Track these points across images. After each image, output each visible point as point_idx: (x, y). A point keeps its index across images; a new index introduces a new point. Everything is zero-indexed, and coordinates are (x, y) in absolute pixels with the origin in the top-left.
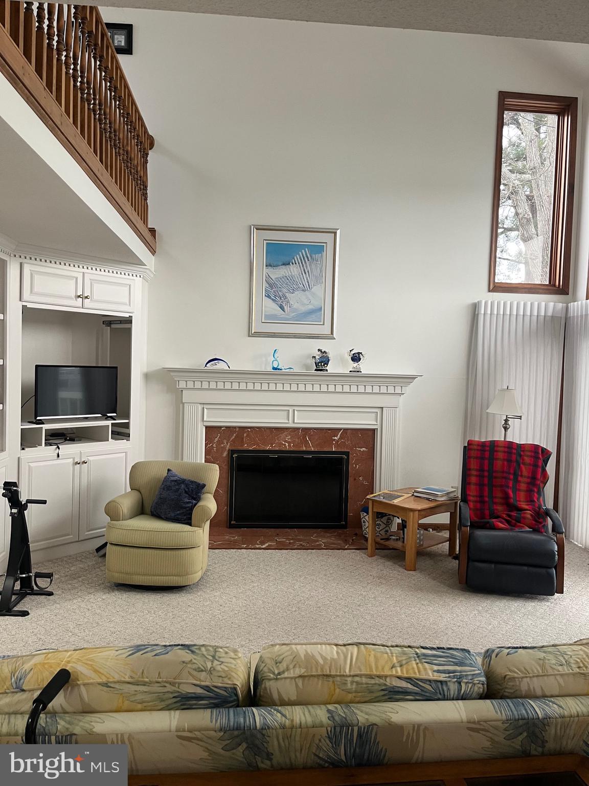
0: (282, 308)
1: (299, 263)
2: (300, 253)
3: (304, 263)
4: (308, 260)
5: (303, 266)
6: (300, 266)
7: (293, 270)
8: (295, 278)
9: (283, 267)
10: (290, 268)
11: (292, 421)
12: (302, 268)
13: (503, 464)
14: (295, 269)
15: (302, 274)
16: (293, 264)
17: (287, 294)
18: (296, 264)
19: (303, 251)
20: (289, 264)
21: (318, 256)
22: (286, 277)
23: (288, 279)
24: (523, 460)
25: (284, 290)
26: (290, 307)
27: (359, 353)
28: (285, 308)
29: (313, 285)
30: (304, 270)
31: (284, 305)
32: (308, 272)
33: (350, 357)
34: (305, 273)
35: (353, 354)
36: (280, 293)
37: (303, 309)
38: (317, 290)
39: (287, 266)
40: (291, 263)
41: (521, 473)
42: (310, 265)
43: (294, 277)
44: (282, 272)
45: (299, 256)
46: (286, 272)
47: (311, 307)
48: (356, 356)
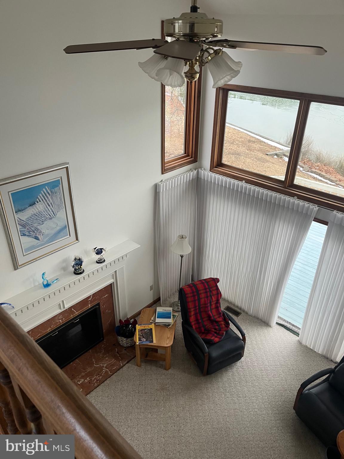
0: (37, 238)
1: (42, 200)
2: (42, 192)
3: (46, 199)
4: (50, 195)
5: (46, 201)
6: (44, 202)
7: (39, 207)
8: (42, 213)
9: (31, 207)
10: (36, 207)
11: (63, 307)
12: (46, 203)
13: (205, 300)
14: (40, 205)
15: (47, 207)
16: (38, 202)
17: (37, 227)
18: (40, 201)
19: (44, 189)
20: (35, 203)
21: (56, 189)
22: (34, 214)
23: (36, 215)
24: (212, 293)
25: (35, 225)
26: (43, 235)
27: (101, 249)
28: (39, 237)
29: (56, 212)
30: (48, 204)
31: (37, 235)
32: (51, 204)
33: (95, 253)
34: (49, 206)
35: (97, 250)
36: (32, 228)
37: (53, 232)
38: (61, 214)
39: (34, 206)
40: (36, 203)
41: (213, 300)
42: (52, 198)
43: (41, 211)
44: (30, 212)
45: (42, 194)
46: (34, 210)
47: (58, 228)
48: (99, 251)
